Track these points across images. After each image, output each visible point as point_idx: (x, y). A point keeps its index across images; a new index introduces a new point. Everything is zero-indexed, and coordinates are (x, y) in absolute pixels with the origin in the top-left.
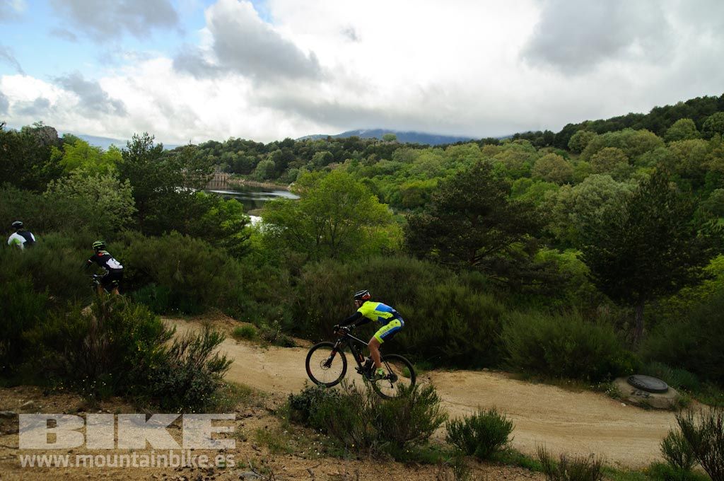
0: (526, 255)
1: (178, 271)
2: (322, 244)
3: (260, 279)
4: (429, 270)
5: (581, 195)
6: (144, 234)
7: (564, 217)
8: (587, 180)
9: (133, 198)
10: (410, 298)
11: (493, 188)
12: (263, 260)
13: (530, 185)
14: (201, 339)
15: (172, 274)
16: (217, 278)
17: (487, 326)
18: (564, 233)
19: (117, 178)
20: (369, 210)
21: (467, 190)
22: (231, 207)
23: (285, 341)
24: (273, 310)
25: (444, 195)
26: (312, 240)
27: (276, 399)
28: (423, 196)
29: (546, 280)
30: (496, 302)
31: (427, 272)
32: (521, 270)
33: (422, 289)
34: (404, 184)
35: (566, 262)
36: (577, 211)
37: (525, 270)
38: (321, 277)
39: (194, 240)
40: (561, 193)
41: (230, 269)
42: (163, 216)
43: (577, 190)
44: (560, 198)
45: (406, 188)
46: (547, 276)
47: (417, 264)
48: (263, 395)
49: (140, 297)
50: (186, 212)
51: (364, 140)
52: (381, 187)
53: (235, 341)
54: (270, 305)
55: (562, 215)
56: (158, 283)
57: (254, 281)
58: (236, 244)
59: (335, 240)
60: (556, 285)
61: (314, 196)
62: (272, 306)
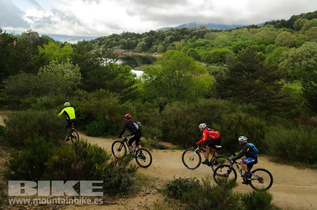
0: (274, 92)
1: (107, 115)
2: (173, 87)
3: (145, 110)
4: (227, 105)
5: (301, 53)
6: (87, 92)
7: (293, 64)
8: (304, 45)
9: (80, 73)
10: (218, 120)
12: (144, 96)
13: (274, 48)
15: (104, 116)
17: (257, 133)
18: (293, 72)
19: (72, 64)
20: (195, 70)
22: (126, 69)
23: (160, 146)
24: (153, 130)
27: (160, 182)
28: (221, 56)
29: (285, 104)
30: (261, 121)
31: (226, 107)
32: (273, 99)
33: (225, 117)
34: (211, 51)
35: (294, 90)
36: (299, 61)
38: (175, 111)
39: (111, 93)
40: (290, 52)
42: (95, 80)
43: (299, 50)
44: (290, 55)
45: (212, 53)
46: (286, 102)
47: (221, 102)
48: (154, 180)
49: (90, 128)
52: (199, 53)
54: (151, 127)
55: (291, 63)
56: (97, 121)
57: (142, 111)
58: (131, 92)
59: (179, 85)
60: (290, 106)
61: (167, 64)
62: (152, 127)
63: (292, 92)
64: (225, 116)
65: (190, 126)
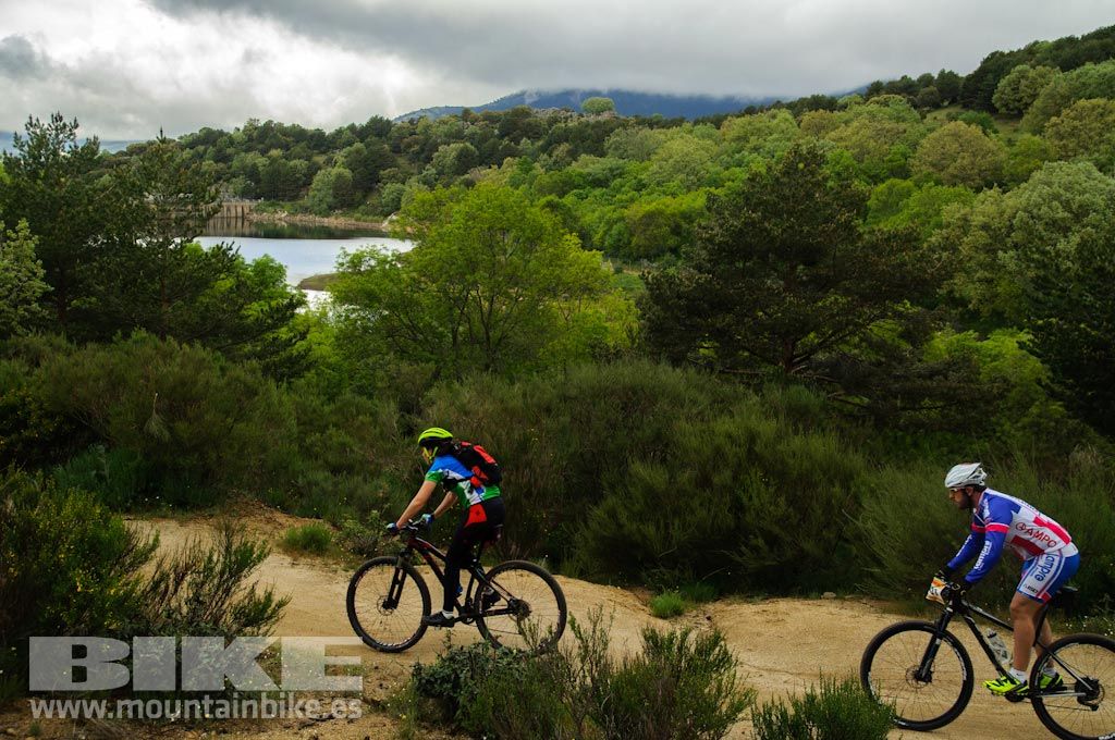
0: (906, 346)
1: (155, 416)
2: (464, 342)
3: (335, 425)
4: (696, 387)
5: (1025, 210)
6: (71, 342)
7: (988, 260)
8: (1037, 175)
9: (39, 262)
10: (660, 447)
11: (827, 205)
12: (339, 384)
13: (909, 194)
14: (215, 558)
15: (143, 420)
16: (241, 425)
17: (829, 502)
18: (988, 296)
20: (561, 266)
21: (772, 211)
22: (263, 271)
24: (366, 490)
25: (721, 226)
26: (441, 336)
27: (385, 679)
28: (676, 231)
29: (950, 398)
30: (845, 451)
31: (693, 393)
32: (897, 378)
33: (686, 432)
34: (635, 206)
35: (995, 358)
36: (1016, 246)
37: (906, 378)
38: (466, 413)
39: (184, 345)
40: (980, 208)
41: (269, 406)
42: (112, 298)
43: (1014, 200)
44: (978, 220)
45: (640, 215)
46: (955, 389)
47: (670, 376)
49: (71, 476)
50: (163, 286)
51: (543, 115)
52: (584, 215)
53: (289, 559)
54: (360, 478)
55: (982, 257)
56: (111, 445)
57: (323, 429)
58: (277, 352)
59: (490, 334)
60: (975, 408)
61: (442, 240)
62: (365, 480)
63: (985, 363)
64: (687, 427)
65: (528, 464)
